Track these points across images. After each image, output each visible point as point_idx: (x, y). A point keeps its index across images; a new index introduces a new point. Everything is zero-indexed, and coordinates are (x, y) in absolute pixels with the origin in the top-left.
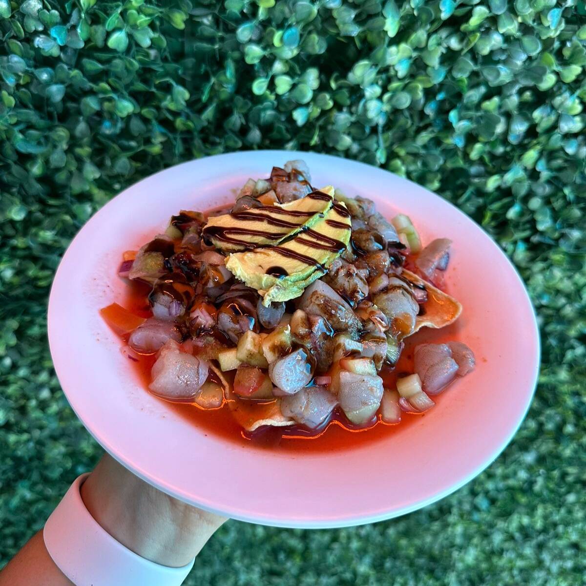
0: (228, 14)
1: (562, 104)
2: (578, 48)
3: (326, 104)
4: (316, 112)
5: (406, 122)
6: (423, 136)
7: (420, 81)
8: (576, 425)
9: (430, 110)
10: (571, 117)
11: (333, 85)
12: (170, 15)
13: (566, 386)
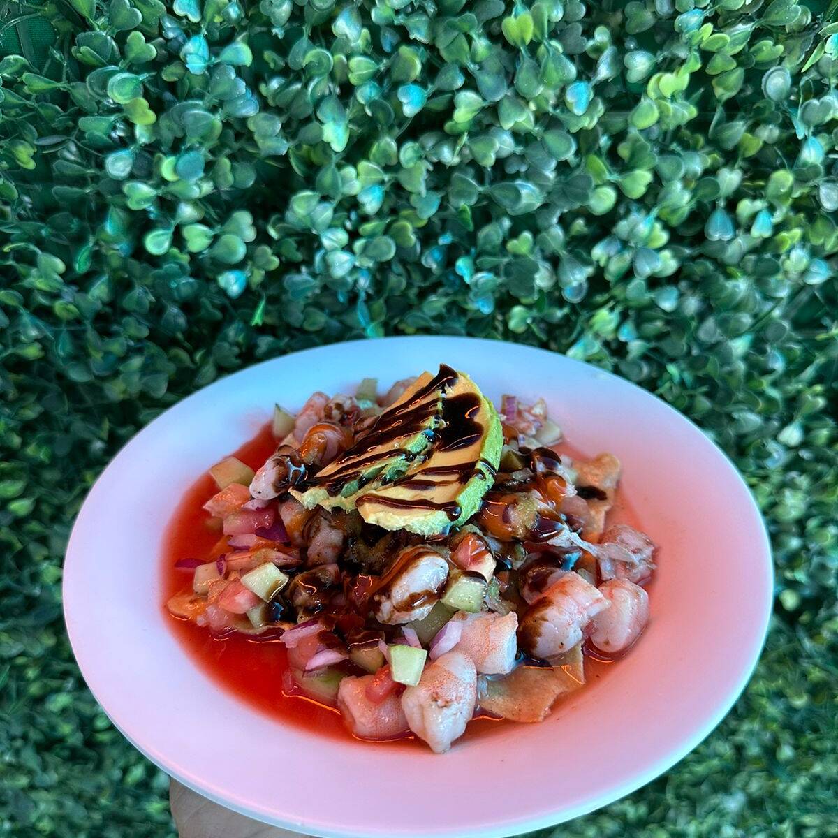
0: (89, 139)
1: (632, 232)
2: (638, 144)
3: (269, 262)
4: (258, 276)
5: (397, 280)
6: (432, 302)
7: (407, 218)
8: (796, 747)
9: (432, 261)
10: (654, 252)
11: (273, 233)
12: (13, 150)
13: (761, 683)
